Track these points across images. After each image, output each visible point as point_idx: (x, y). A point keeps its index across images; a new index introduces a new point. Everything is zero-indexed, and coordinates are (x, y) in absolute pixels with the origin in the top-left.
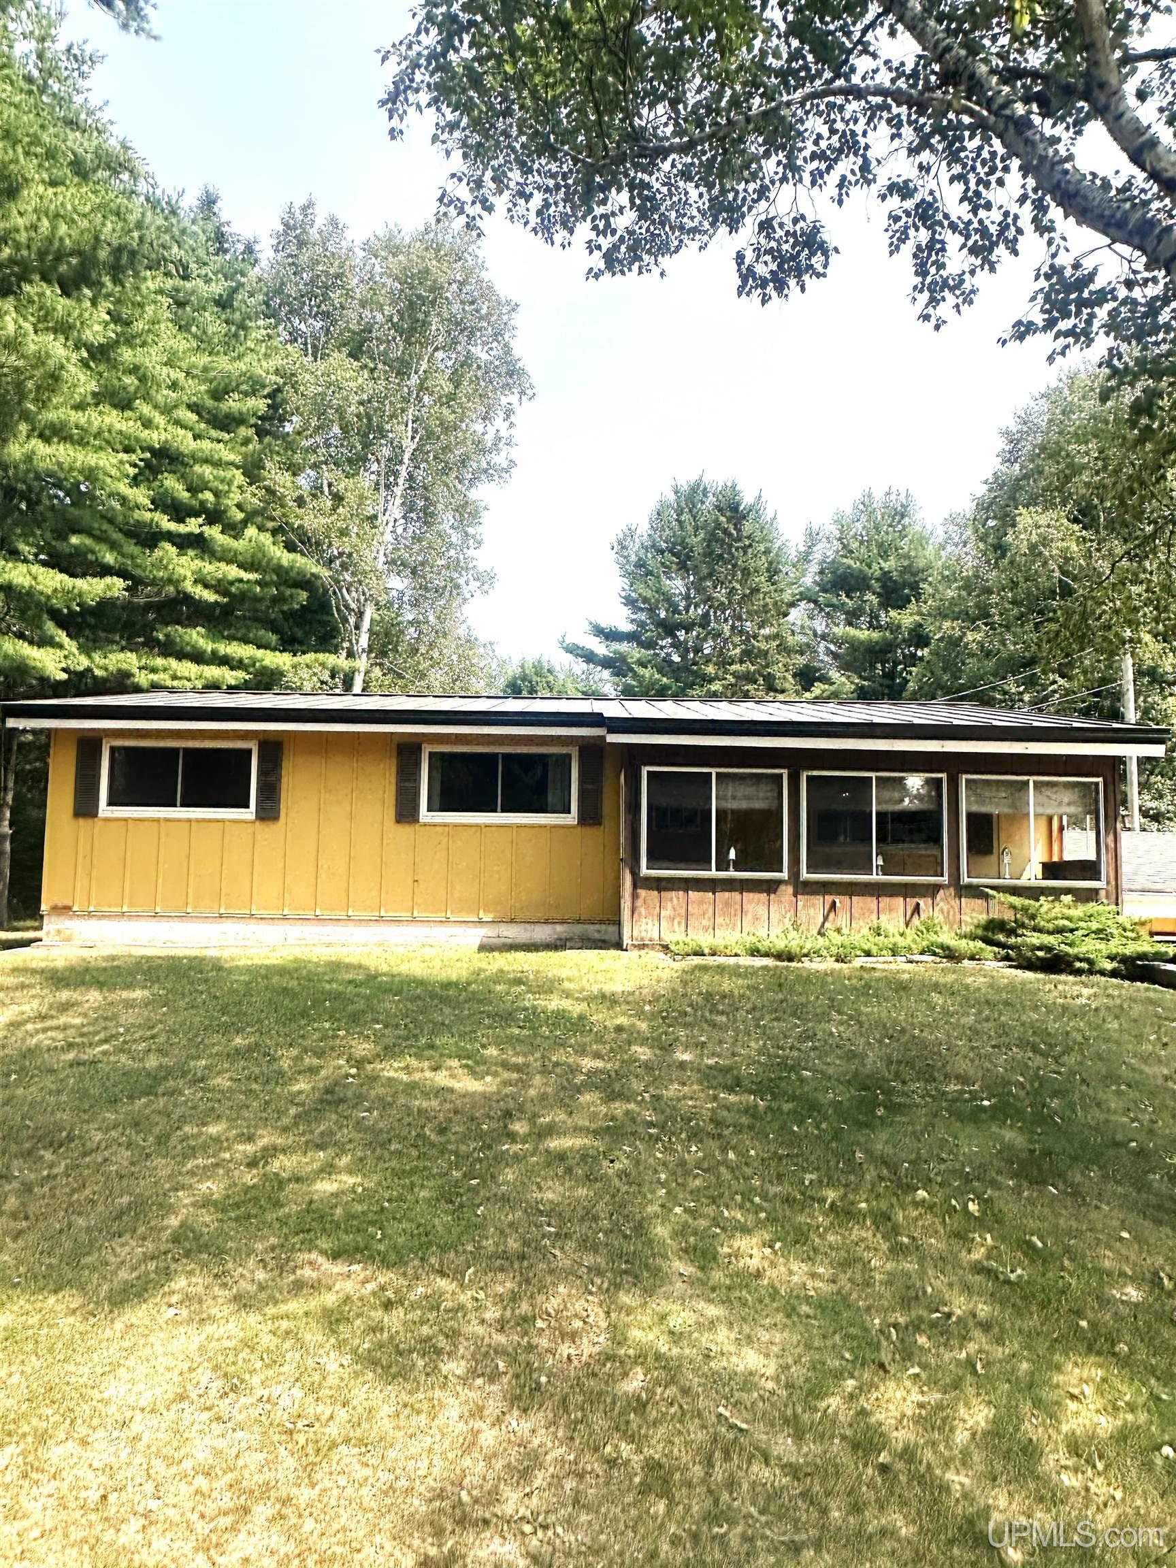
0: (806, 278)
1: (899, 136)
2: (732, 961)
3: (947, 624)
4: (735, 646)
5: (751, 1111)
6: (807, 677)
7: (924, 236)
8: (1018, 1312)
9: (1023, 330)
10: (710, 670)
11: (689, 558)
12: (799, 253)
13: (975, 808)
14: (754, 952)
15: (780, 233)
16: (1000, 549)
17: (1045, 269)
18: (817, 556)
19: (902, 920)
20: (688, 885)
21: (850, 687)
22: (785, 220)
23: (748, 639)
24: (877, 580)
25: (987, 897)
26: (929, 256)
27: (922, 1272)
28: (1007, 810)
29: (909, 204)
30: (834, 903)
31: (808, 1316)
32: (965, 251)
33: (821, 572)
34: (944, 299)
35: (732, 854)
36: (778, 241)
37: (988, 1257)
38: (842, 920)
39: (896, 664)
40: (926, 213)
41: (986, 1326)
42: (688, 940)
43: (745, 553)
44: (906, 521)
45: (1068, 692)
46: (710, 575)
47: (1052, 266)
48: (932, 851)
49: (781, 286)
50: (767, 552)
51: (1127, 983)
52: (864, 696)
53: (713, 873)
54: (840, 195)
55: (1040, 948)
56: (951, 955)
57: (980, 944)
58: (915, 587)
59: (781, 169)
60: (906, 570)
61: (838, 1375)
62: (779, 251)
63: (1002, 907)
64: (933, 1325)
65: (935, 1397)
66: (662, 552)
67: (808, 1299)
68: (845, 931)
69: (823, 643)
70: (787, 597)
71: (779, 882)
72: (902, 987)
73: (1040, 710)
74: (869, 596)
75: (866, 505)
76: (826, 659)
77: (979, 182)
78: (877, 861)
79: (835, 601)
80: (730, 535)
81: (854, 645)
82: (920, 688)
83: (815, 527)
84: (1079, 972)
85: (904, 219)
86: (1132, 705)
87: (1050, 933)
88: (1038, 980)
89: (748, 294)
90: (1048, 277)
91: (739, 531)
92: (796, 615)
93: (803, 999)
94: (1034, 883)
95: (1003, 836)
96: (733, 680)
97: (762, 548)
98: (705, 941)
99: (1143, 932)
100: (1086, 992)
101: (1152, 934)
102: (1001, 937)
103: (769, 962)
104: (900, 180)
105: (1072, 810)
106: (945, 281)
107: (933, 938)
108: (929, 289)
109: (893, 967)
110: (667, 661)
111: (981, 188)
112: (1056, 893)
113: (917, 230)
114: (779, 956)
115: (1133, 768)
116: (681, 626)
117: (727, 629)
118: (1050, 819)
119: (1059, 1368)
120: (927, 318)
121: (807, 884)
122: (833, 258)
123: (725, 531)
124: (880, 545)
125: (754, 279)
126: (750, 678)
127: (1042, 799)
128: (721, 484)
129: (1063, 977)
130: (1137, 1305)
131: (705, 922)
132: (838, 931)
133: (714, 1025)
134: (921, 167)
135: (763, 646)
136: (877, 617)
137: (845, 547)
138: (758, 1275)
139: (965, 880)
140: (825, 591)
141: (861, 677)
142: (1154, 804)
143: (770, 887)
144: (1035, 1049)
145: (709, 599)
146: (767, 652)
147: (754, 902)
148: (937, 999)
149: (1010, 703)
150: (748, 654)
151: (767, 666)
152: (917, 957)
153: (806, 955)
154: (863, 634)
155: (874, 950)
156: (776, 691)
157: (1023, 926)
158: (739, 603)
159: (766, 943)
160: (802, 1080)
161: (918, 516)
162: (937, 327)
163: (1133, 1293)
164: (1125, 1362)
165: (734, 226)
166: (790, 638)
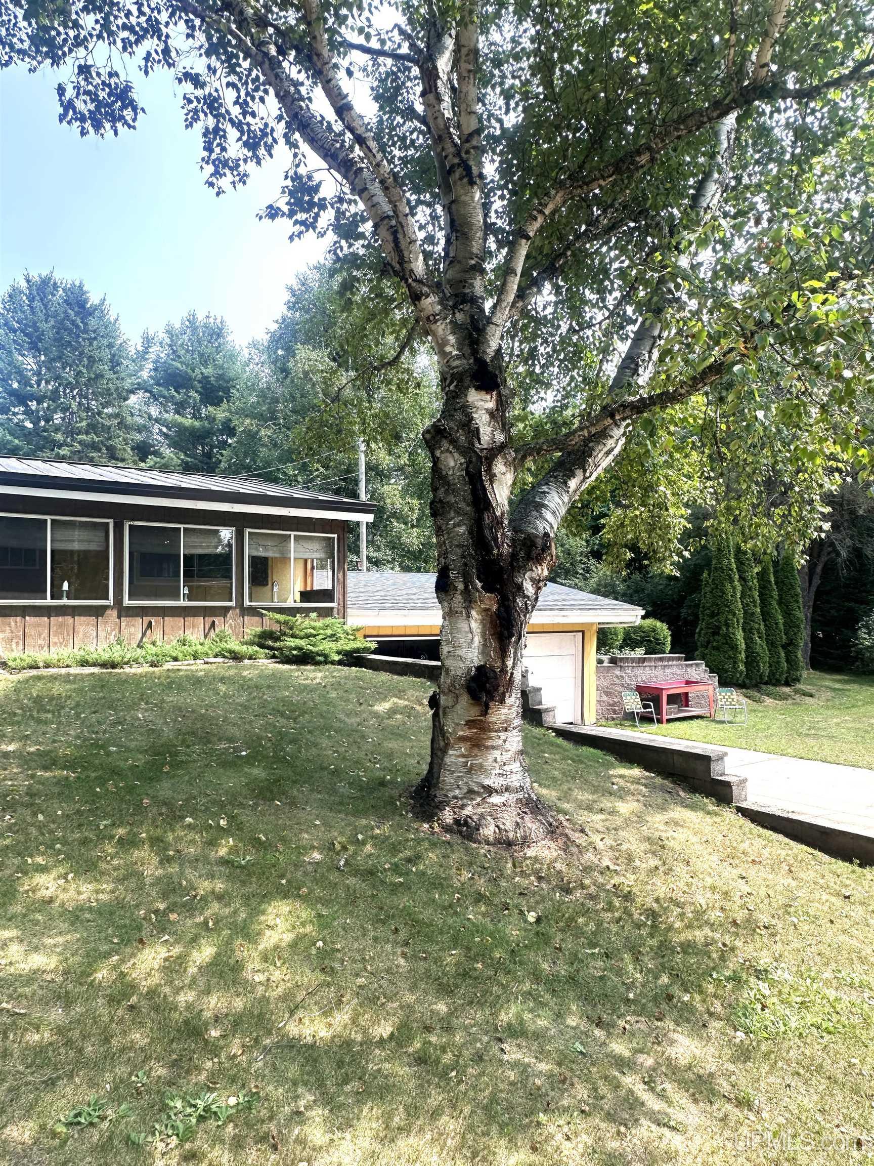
0: (119, 125)
1: (193, 37)
2: (63, 671)
3: (248, 421)
4: (82, 420)
5: (63, 783)
6: (143, 451)
7: (211, 122)
8: (244, 883)
9: (273, 213)
10: (59, 437)
11: (40, 340)
12: (113, 103)
13: (255, 553)
14: (84, 663)
15: (97, 81)
16: (285, 371)
17: (291, 173)
18: (152, 356)
19: (202, 633)
20: (24, 611)
21: (176, 461)
22: (102, 71)
23: (93, 415)
24: (199, 382)
25: (262, 615)
26: (215, 139)
27: (182, 873)
28: (277, 555)
29: (199, 93)
30: (150, 623)
31: (89, 921)
32: (241, 143)
33: (156, 370)
34: (225, 175)
35: (66, 586)
36: (95, 87)
37: (229, 853)
38: (157, 635)
39: (212, 447)
40: (213, 104)
41: (220, 897)
42: (24, 656)
43: (91, 344)
44: (221, 340)
45: (326, 477)
46: (60, 358)
47: (296, 173)
48: (223, 582)
49: (97, 126)
50: (110, 346)
51: (346, 668)
52: (187, 469)
53: (49, 601)
54: (146, 67)
55: (295, 649)
56: (236, 657)
57: (256, 648)
58: (227, 391)
59: (98, 27)
60: (220, 377)
61: (107, 955)
62: (97, 95)
63: (271, 622)
64: (184, 905)
65: (177, 950)
66: (15, 331)
67: (90, 909)
68: (159, 643)
69: (157, 426)
70: (127, 384)
71: (106, 608)
72: (197, 681)
73: (308, 488)
74: (193, 393)
75: (192, 321)
76: (159, 438)
77: (247, 94)
78: (183, 590)
79: (166, 393)
80: (77, 327)
81: (182, 429)
82: (230, 466)
83: (151, 333)
84: (318, 663)
85: (195, 103)
86: (363, 489)
87: (302, 638)
88: (291, 670)
89: (69, 123)
90: (293, 180)
91: (86, 324)
92: (133, 400)
93: (119, 696)
94: (293, 605)
95: (275, 571)
96: (79, 448)
97: (105, 342)
98: (41, 656)
99: (359, 635)
100: (319, 675)
101: (365, 637)
102: (270, 643)
103: (96, 670)
104: (193, 72)
105: (318, 555)
106: (226, 161)
107: (224, 645)
108: (213, 163)
109: (193, 668)
110: (20, 426)
111: (248, 99)
112: (307, 611)
113: (206, 115)
114: (104, 665)
115: (363, 530)
116: (32, 397)
117: (74, 406)
118: (306, 561)
119: (263, 912)
120: (211, 185)
121: (129, 608)
122: (140, 115)
123: (73, 322)
124: (201, 355)
125: (75, 112)
126: (94, 447)
127: (300, 548)
128: (70, 282)
129: (308, 667)
130: (317, 863)
131: (40, 642)
132: (154, 643)
133: (39, 721)
134: (209, 67)
135: (107, 423)
136: (199, 410)
137: (174, 352)
138: (51, 900)
139: (247, 603)
140: (158, 384)
141: (186, 455)
142: (376, 554)
143: (98, 612)
144: (282, 714)
145: (57, 378)
146: (109, 428)
147: (84, 624)
148: (223, 688)
149: (291, 482)
150: (92, 427)
151: (110, 438)
152: (212, 660)
153: (126, 663)
154: (188, 422)
155: (180, 656)
156: (117, 459)
157: (285, 634)
158: (85, 385)
159: (95, 656)
160: (109, 754)
161: (229, 338)
162: (218, 194)
163: (317, 856)
164: (304, 899)
165: (56, 61)
166: (129, 418)
